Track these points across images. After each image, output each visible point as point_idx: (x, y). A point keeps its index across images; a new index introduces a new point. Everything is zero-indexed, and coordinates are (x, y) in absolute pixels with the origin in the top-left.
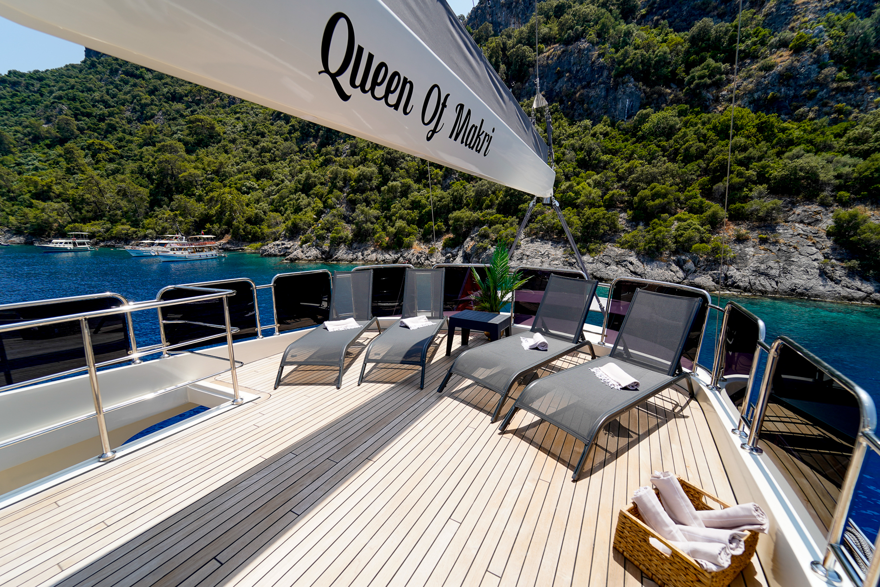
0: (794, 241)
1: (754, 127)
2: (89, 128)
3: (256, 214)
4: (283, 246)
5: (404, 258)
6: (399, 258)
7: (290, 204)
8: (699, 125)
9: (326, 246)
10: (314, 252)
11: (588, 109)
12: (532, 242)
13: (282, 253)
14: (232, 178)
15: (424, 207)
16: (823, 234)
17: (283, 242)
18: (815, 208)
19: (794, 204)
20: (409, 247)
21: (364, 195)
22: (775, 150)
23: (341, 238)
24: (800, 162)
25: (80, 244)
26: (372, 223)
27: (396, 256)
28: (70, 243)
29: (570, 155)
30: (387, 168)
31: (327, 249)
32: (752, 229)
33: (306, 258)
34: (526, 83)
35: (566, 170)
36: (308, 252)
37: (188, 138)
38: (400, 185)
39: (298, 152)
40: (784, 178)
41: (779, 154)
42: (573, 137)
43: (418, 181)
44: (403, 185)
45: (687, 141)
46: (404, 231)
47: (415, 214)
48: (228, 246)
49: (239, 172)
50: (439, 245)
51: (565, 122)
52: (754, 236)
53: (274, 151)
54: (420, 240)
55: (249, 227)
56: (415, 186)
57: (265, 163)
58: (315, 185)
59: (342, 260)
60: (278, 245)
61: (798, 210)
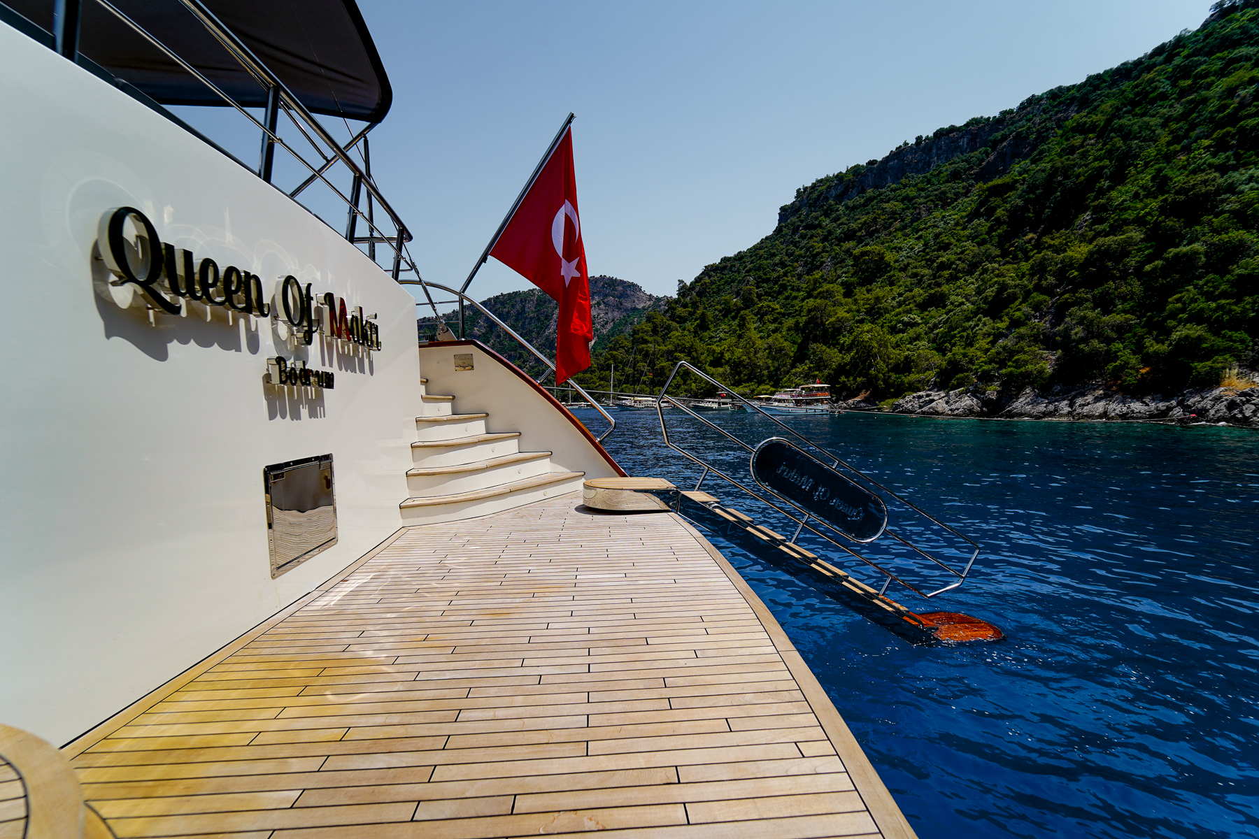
2: (766, 293)
3: (907, 357)
4: (928, 399)
14: (887, 315)
17: (929, 392)
25: (724, 404)
28: (716, 402)
33: (950, 412)
37: (852, 279)
39: (998, 256)
48: (862, 404)
49: (900, 304)
53: (958, 265)
55: (894, 376)
57: (939, 285)
60: (920, 397)
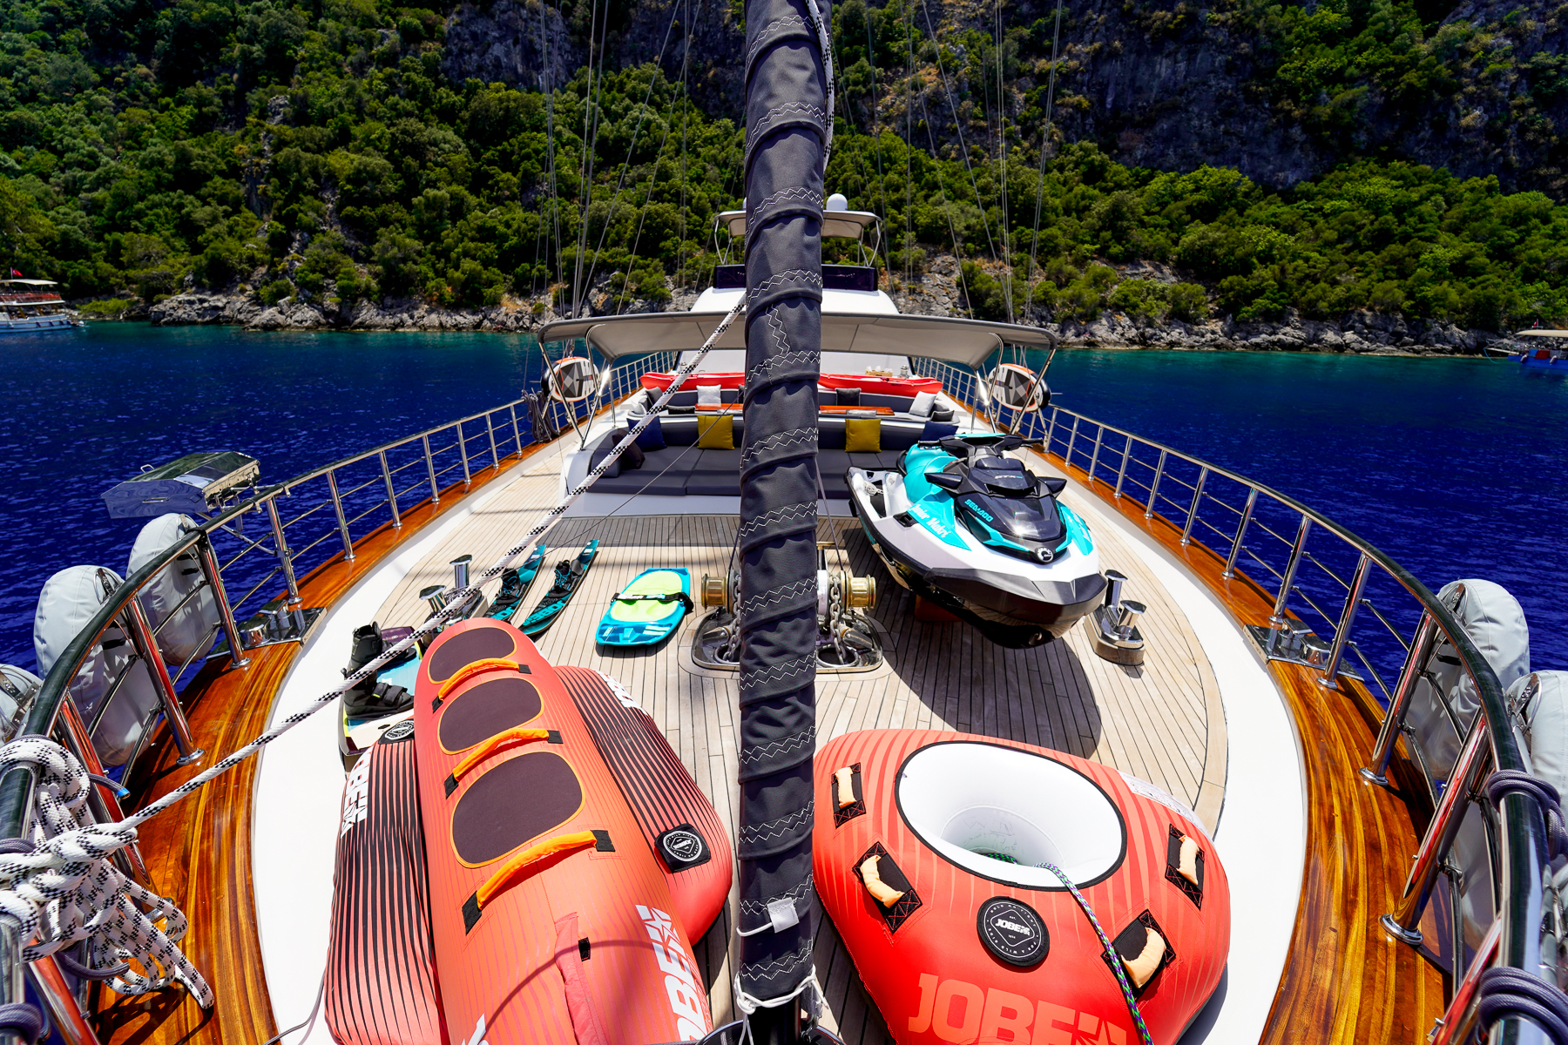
0: (933, 291)
1: (906, 162)
5: (492, 320)
6: (481, 321)
7: (158, 216)
8: (856, 152)
9: (331, 302)
10: (308, 314)
11: (726, 100)
12: (686, 293)
13: (208, 318)
15: (505, 238)
16: (954, 284)
18: (950, 258)
19: (936, 254)
20: (495, 303)
21: (379, 211)
22: (923, 193)
23: (358, 287)
24: (940, 209)
26: (415, 263)
27: (477, 318)
29: (713, 172)
30: (409, 160)
31: (336, 308)
32: (903, 279)
34: (626, 32)
35: (712, 195)
36: (295, 313)
38: (448, 196)
40: (928, 226)
41: (926, 197)
42: (712, 144)
43: (474, 190)
44: (453, 196)
45: (845, 171)
46: (480, 278)
47: (490, 249)
50: (548, 300)
51: (696, 116)
52: (905, 286)
54: (510, 292)
56: (472, 200)
58: (210, 178)
59: (376, 326)
61: (938, 260)
